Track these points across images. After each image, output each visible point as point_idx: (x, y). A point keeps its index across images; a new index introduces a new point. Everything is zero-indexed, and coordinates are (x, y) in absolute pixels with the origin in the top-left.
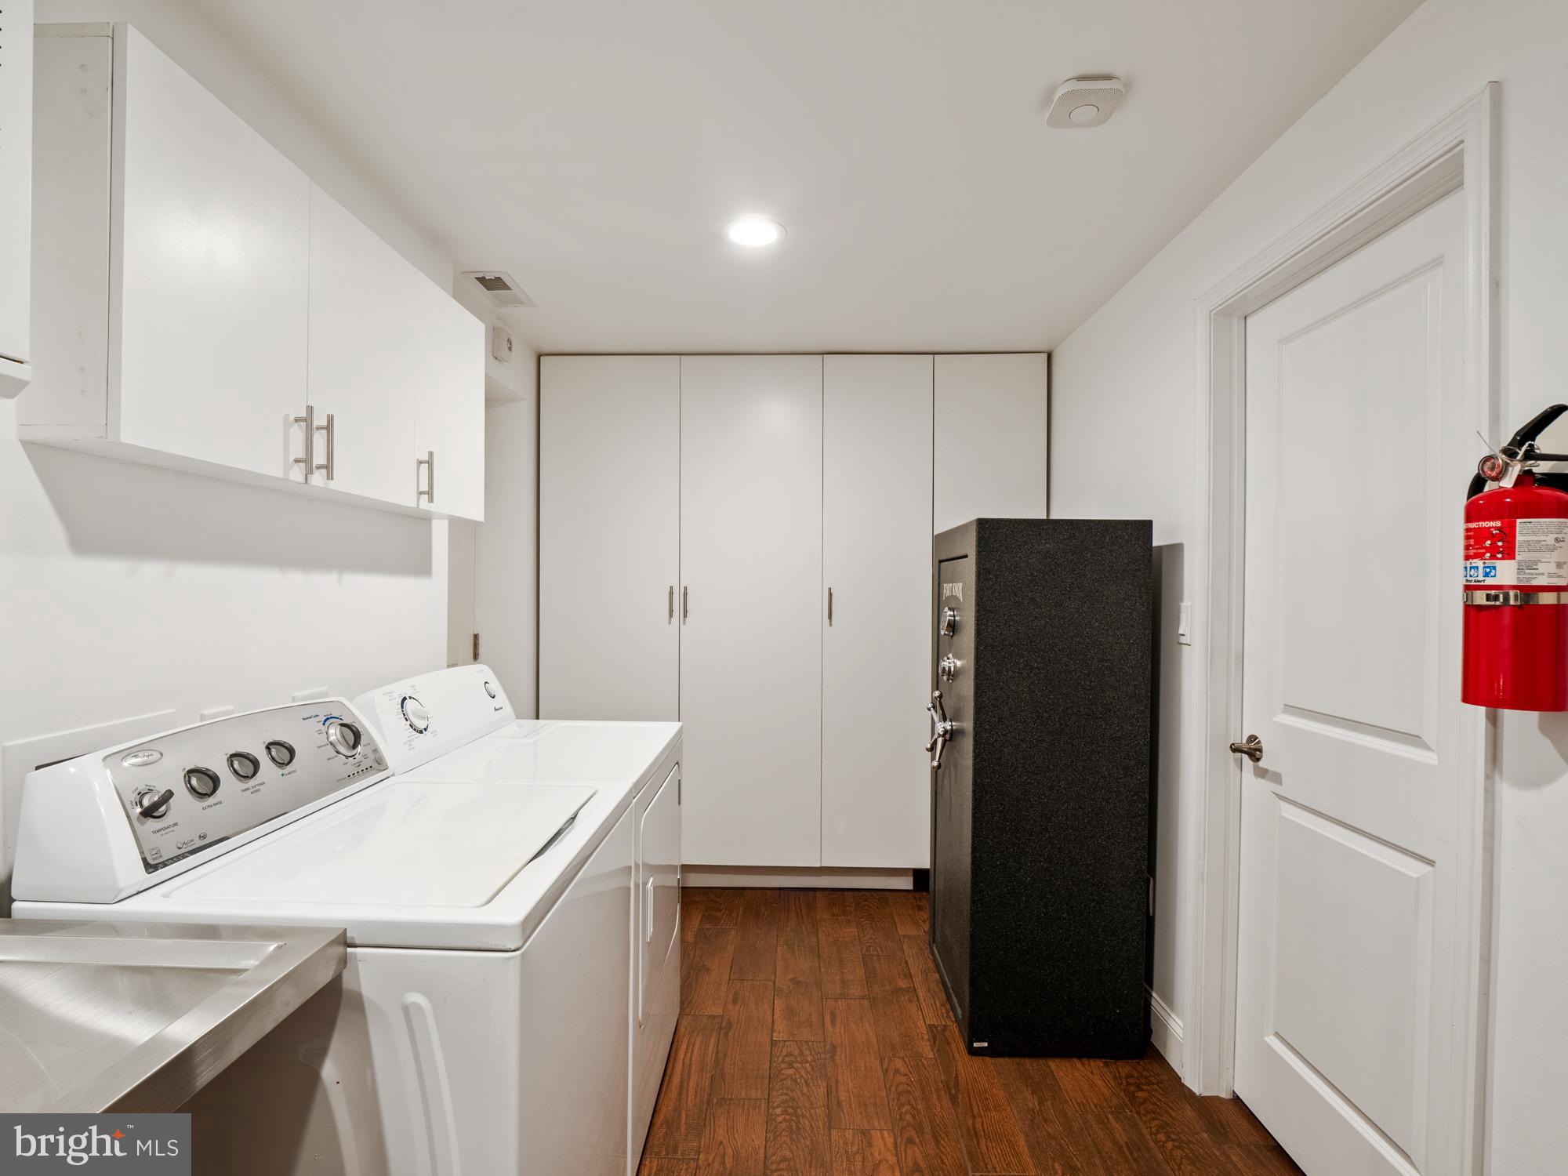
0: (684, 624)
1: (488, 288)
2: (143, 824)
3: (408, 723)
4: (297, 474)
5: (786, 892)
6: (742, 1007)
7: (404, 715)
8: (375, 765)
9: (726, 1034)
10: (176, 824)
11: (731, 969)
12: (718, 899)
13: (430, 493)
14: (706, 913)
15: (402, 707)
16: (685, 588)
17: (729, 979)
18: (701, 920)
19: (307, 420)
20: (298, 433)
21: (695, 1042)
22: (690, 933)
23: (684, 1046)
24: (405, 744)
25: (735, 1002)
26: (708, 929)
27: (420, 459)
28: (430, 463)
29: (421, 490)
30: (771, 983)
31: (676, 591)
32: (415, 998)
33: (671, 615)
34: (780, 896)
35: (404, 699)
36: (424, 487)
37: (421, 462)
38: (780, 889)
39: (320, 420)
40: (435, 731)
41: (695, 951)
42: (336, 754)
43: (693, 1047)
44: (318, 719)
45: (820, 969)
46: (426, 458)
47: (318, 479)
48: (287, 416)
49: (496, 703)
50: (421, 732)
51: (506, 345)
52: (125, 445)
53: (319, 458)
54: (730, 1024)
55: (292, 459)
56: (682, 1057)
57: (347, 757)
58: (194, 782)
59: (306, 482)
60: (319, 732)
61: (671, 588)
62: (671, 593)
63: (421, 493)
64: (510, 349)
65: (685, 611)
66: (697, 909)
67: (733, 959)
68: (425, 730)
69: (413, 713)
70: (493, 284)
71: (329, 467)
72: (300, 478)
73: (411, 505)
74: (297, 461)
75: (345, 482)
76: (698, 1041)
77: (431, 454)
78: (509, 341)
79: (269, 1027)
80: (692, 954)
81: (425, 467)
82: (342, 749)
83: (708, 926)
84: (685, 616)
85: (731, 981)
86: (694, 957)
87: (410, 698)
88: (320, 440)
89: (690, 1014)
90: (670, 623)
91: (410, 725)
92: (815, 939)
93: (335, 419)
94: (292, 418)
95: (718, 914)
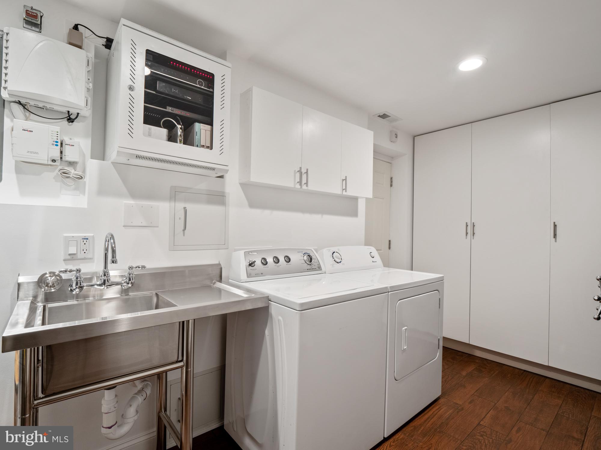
0: (473, 239)
1: (384, 118)
2: (248, 267)
3: (334, 259)
4: (298, 186)
5: (527, 373)
6: (472, 406)
7: (333, 257)
8: (317, 269)
9: (458, 412)
10: (256, 269)
11: (476, 391)
12: (487, 365)
13: (346, 189)
14: (478, 367)
15: (333, 254)
16: (473, 223)
17: (473, 394)
18: (474, 369)
19: (300, 172)
20: (298, 175)
21: (442, 408)
22: (465, 372)
23: (438, 407)
24: (331, 265)
25: (470, 403)
26: (475, 373)
27: (343, 179)
28: (346, 180)
29: (343, 188)
30: (493, 404)
31: (469, 224)
32: (280, 318)
33: (467, 235)
34: (522, 373)
35: (334, 252)
36: (344, 188)
37: (344, 180)
38: (525, 371)
39: (304, 171)
40: (344, 264)
41: (464, 379)
42: (305, 263)
43: (441, 409)
44: (302, 253)
45: (525, 409)
46: (345, 178)
47: (304, 187)
48: (295, 171)
49: (374, 260)
50: (338, 263)
51: (394, 136)
52: (252, 181)
53: (304, 181)
54: (462, 409)
55: (296, 182)
56: (434, 410)
57: (308, 264)
58: (263, 261)
59: (301, 188)
60: (301, 256)
61: (467, 223)
62: (467, 226)
63: (344, 189)
64: (396, 137)
65: (474, 234)
66: (474, 365)
67: (480, 388)
68: (340, 262)
69: (335, 257)
70: (384, 116)
71: (307, 184)
72: (299, 187)
73: (340, 193)
74: (298, 182)
75: (312, 187)
76: (444, 408)
77: (346, 177)
78: (396, 134)
79: (243, 309)
80: (461, 379)
81: (344, 181)
82: (308, 263)
83: (476, 372)
84: (473, 235)
85: (473, 395)
86: (462, 381)
87: (336, 252)
88: (304, 177)
89: (447, 398)
90: (466, 238)
91: (334, 260)
92: (532, 397)
93: (309, 170)
94: (297, 171)
95: (483, 370)
